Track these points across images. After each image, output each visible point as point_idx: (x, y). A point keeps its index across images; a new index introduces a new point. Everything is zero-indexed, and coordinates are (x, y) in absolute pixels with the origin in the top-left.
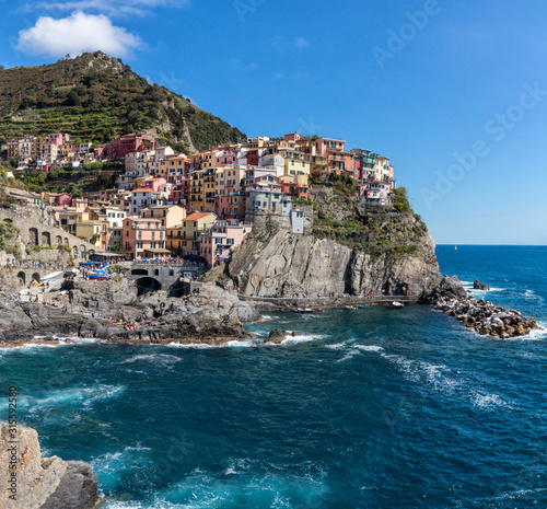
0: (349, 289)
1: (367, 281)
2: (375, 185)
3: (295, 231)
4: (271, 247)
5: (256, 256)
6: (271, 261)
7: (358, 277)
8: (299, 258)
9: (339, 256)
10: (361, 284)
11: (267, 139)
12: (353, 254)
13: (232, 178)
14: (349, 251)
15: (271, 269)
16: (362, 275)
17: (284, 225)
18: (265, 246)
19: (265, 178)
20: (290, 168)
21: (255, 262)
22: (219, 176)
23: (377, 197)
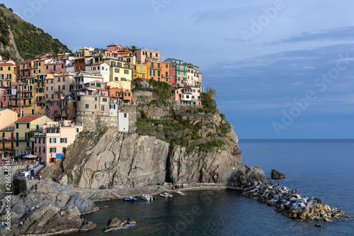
0: (169, 179)
1: (184, 170)
2: (187, 89)
3: (121, 129)
4: (101, 145)
5: (88, 153)
6: (101, 157)
7: (176, 168)
8: (126, 153)
9: (159, 150)
10: (179, 173)
11: (92, 49)
12: (171, 148)
13: (61, 84)
14: (167, 145)
15: (102, 164)
16: (179, 165)
17: (112, 125)
18: (96, 143)
19: (93, 84)
20: (115, 75)
21: (87, 158)
22: (50, 81)
23: (190, 99)
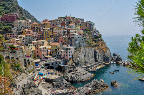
0: (96, 60)
1: (100, 57)
4: (81, 52)
7: (97, 57)
8: (87, 54)
13: (60, 31)
15: (82, 58)
19: (74, 32)
21: (79, 57)
22: (55, 30)
23: (96, 34)
